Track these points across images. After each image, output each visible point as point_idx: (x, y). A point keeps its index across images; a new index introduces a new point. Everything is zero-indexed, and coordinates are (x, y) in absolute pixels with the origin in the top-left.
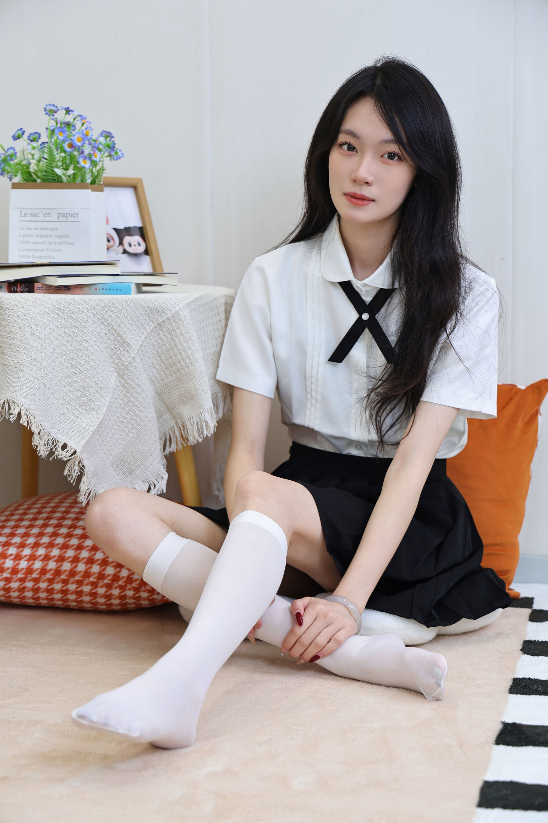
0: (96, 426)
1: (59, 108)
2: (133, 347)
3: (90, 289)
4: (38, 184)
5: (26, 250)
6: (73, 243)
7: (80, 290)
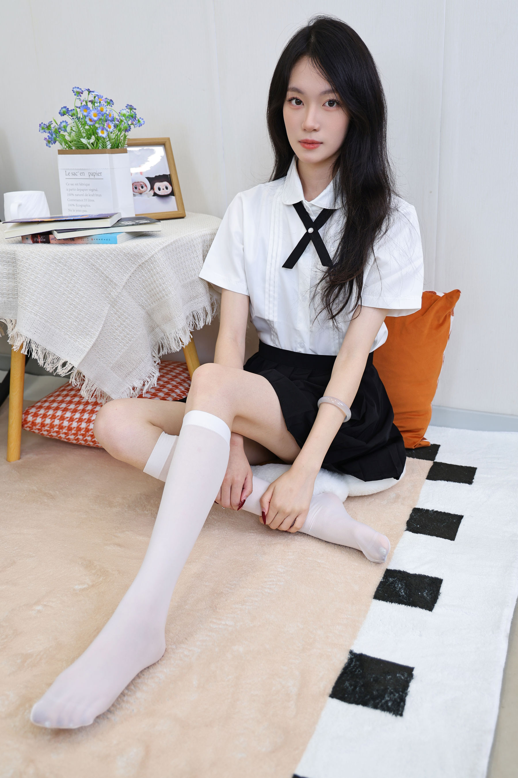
0: (90, 347)
1: (83, 89)
2: (119, 285)
3: (88, 239)
4: (74, 150)
5: (72, 200)
6: (100, 195)
7: (81, 240)
